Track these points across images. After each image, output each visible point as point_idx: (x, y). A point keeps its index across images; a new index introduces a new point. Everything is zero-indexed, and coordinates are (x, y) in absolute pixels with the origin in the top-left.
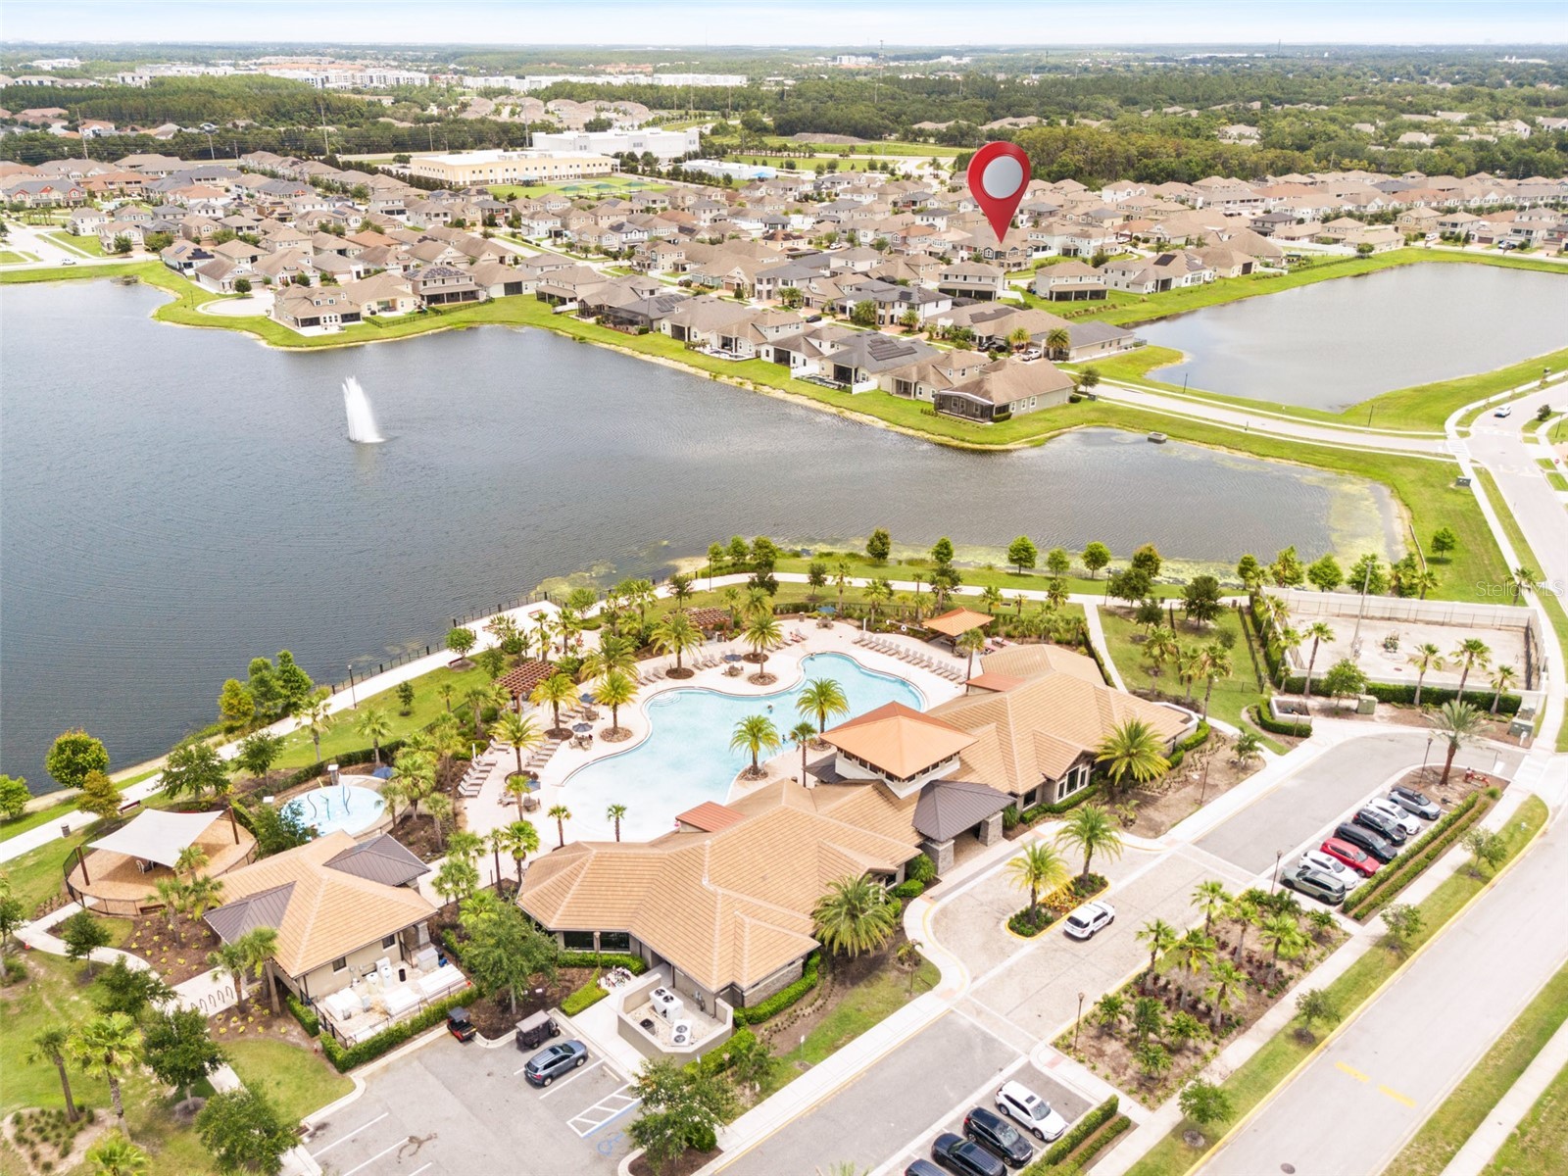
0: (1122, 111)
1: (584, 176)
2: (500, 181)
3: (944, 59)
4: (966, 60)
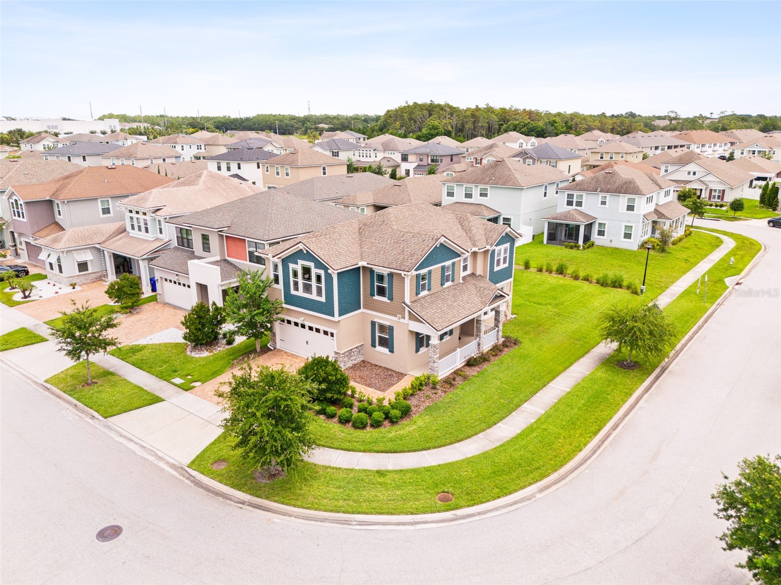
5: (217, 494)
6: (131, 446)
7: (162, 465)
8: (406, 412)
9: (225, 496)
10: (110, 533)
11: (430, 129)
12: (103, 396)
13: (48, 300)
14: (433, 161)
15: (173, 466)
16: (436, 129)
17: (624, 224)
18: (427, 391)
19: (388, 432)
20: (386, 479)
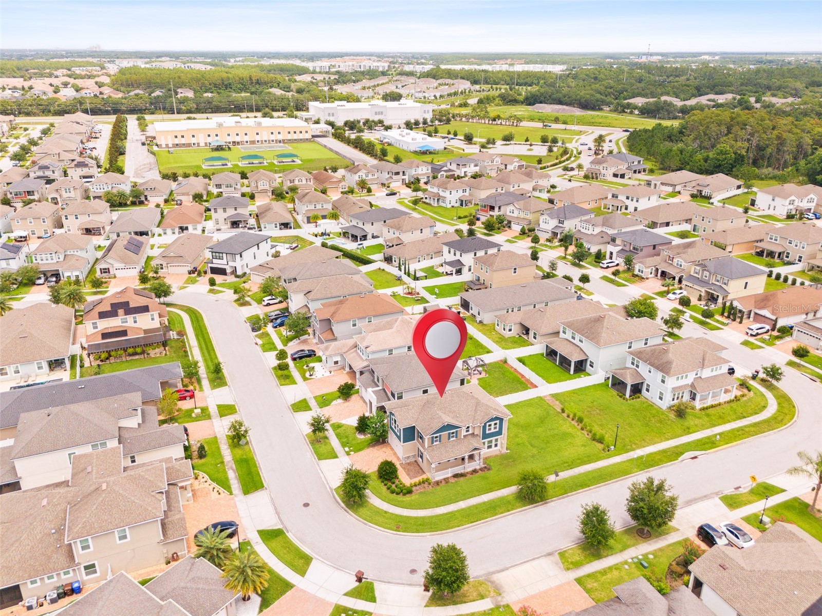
0: (807, 92)
1: (284, 141)
2: (202, 144)
3: (703, 57)
4: (717, 58)
5: (338, 502)
6: (322, 475)
7: (327, 486)
8: (410, 492)
9: (339, 504)
10: (306, 505)
11: (718, 154)
12: (321, 449)
13: (319, 379)
14: (634, 248)
15: (330, 488)
16: (726, 154)
17: (659, 390)
18: (426, 485)
19: (400, 498)
20: (387, 515)
